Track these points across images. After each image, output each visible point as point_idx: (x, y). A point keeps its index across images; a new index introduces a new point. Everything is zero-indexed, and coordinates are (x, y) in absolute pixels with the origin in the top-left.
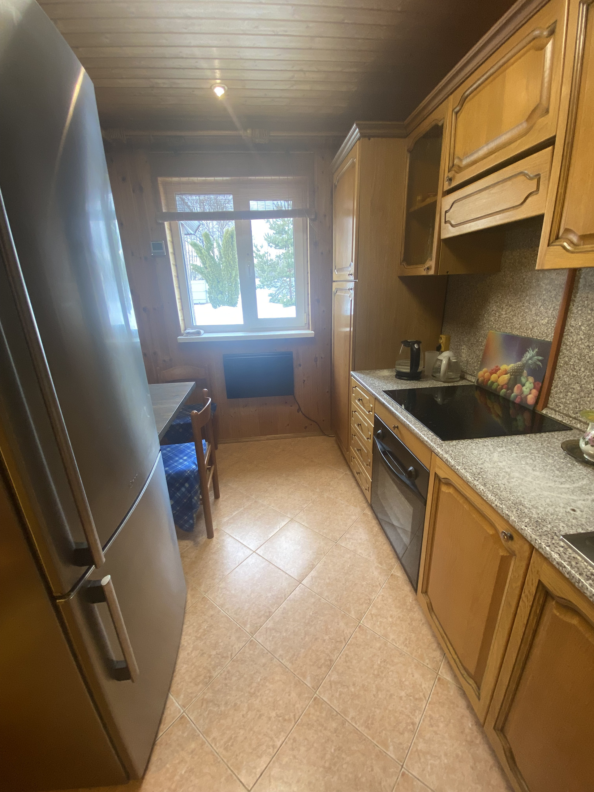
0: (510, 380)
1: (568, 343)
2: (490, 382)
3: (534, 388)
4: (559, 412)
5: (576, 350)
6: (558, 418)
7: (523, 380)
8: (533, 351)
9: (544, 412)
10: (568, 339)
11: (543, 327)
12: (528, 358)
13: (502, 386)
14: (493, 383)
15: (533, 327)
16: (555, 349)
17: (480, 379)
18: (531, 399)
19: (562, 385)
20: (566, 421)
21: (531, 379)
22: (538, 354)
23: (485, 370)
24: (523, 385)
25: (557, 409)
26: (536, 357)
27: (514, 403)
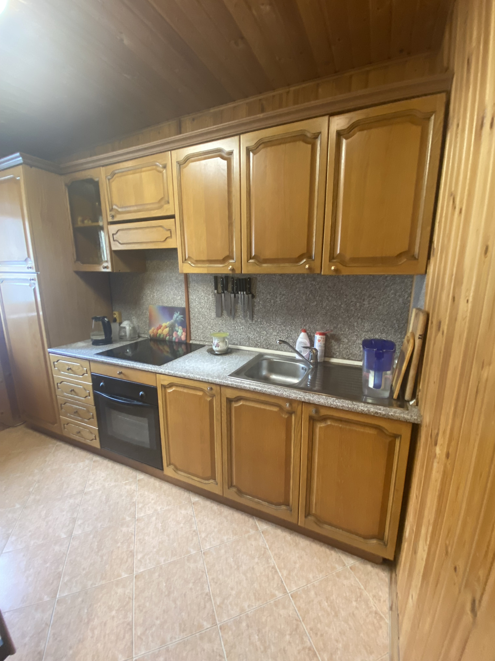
0: (169, 331)
1: (192, 307)
2: (158, 334)
3: (183, 332)
4: (197, 340)
5: (196, 310)
6: (198, 343)
7: (177, 329)
8: (177, 313)
9: (191, 342)
10: (192, 305)
11: (179, 301)
12: (176, 317)
13: (166, 335)
14: (160, 335)
15: (174, 301)
16: (188, 310)
17: (152, 335)
18: (183, 338)
19: (195, 327)
20: (201, 343)
21: (181, 328)
22: (180, 314)
23: (153, 328)
24: (178, 332)
25: (196, 339)
26: (180, 316)
27: (175, 342)
